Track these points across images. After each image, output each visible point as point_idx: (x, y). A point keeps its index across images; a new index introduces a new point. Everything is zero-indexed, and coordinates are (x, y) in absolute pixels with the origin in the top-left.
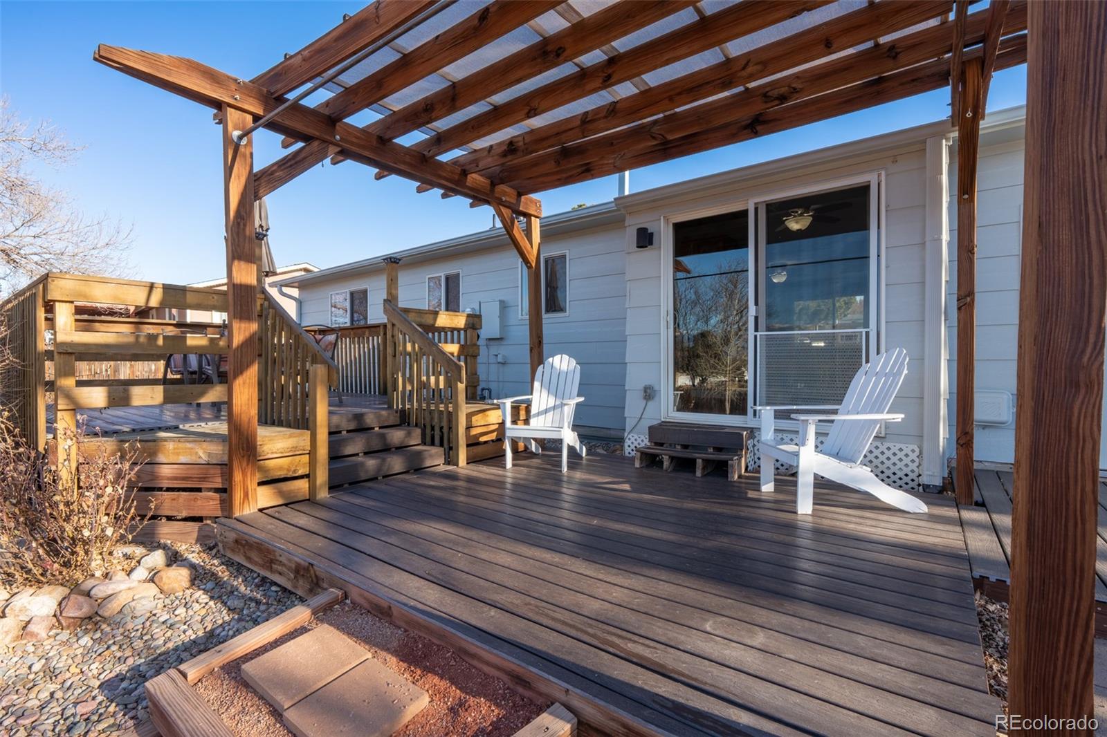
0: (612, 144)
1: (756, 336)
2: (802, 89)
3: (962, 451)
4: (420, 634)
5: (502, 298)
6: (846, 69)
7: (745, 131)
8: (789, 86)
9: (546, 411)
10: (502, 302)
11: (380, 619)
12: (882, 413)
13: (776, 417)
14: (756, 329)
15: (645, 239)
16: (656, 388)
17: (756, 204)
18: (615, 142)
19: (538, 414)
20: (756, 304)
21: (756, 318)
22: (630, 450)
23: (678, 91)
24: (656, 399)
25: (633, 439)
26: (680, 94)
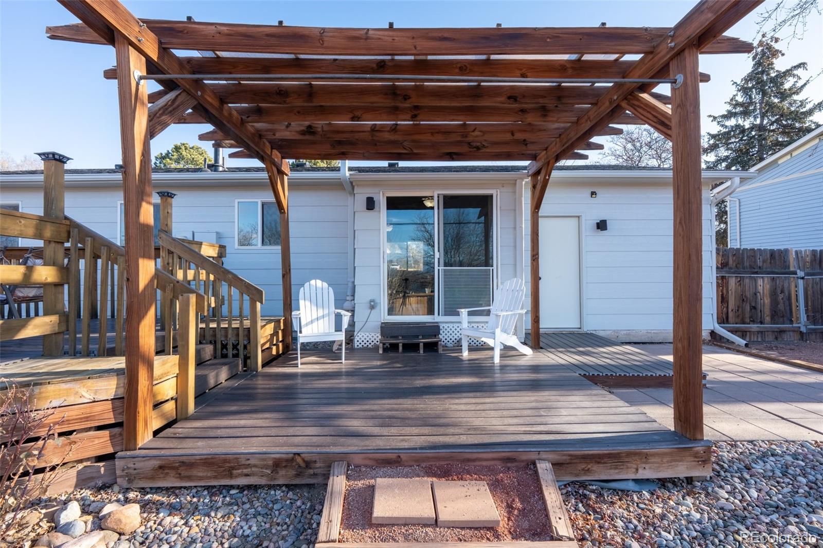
0: (376, 145)
1: (439, 270)
2: (487, 147)
3: (535, 325)
4: (430, 463)
5: (218, 230)
6: (506, 143)
7: (447, 156)
8: (481, 143)
9: (312, 322)
10: (217, 233)
11: (391, 467)
12: (518, 309)
13: (468, 315)
14: (439, 266)
15: (371, 204)
16: (378, 301)
17: (438, 194)
18: (378, 144)
19: (307, 325)
20: (439, 251)
21: (439, 259)
22: (358, 343)
23: (437, 131)
24: (378, 308)
25: (360, 336)
26: (437, 133)
